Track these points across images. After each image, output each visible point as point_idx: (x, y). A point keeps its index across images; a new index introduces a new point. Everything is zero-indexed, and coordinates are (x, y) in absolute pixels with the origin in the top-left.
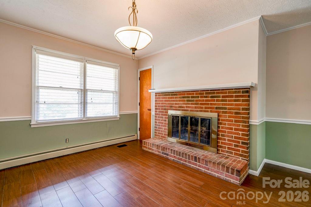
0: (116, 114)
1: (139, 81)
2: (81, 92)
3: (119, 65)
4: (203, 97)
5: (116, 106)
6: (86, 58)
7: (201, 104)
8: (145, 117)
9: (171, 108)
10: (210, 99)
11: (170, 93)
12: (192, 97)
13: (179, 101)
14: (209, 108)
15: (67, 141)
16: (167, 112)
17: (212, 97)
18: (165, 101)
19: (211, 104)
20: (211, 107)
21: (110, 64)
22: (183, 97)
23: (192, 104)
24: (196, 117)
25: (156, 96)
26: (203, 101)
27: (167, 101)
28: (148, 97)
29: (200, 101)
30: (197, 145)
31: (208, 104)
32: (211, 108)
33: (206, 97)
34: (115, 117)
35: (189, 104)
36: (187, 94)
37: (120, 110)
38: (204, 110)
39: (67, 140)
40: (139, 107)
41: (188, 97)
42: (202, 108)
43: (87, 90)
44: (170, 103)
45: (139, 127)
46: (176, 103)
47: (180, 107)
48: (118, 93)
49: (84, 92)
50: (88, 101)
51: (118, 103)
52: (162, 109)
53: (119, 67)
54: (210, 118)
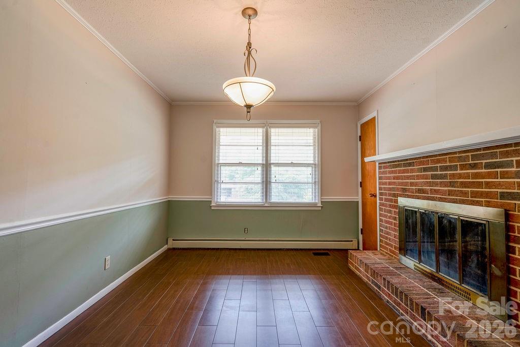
0: (315, 200)
1: (359, 143)
2: (263, 167)
3: (318, 121)
4: (468, 166)
5: (315, 186)
6: (268, 121)
7: (464, 185)
8: (369, 209)
9: (405, 193)
10: (483, 170)
11: (402, 161)
12: (442, 169)
13: (418, 177)
14: (482, 195)
15: (246, 232)
16: (396, 201)
17: (488, 166)
18: (394, 178)
19: (488, 185)
20: (487, 193)
21: (304, 122)
22: (425, 170)
23: (441, 184)
24: (451, 216)
25: (380, 168)
26: (467, 176)
27: (397, 178)
28: (372, 171)
29: (460, 176)
30: (455, 284)
31: (480, 185)
32: (487, 195)
33: (474, 166)
34: (314, 205)
35: (436, 184)
36: (433, 162)
37: (322, 195)
38: (470, 198)
39: (246, 229)
40: (360, 189)
41: (436, 169)
42: (465, 194)
43: (270, 164)
44: (402, 183)
45: (361, 226)
46: (413, 183)
47: (420, 191)
48: (318, 167)
49: (267, 167)
50: (273, 180)
51: (318, 182)
52: (390, 195)
53: (320, 124)
54: (484, 222)
